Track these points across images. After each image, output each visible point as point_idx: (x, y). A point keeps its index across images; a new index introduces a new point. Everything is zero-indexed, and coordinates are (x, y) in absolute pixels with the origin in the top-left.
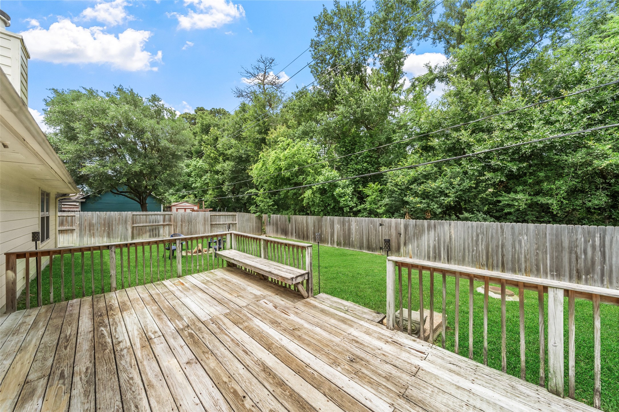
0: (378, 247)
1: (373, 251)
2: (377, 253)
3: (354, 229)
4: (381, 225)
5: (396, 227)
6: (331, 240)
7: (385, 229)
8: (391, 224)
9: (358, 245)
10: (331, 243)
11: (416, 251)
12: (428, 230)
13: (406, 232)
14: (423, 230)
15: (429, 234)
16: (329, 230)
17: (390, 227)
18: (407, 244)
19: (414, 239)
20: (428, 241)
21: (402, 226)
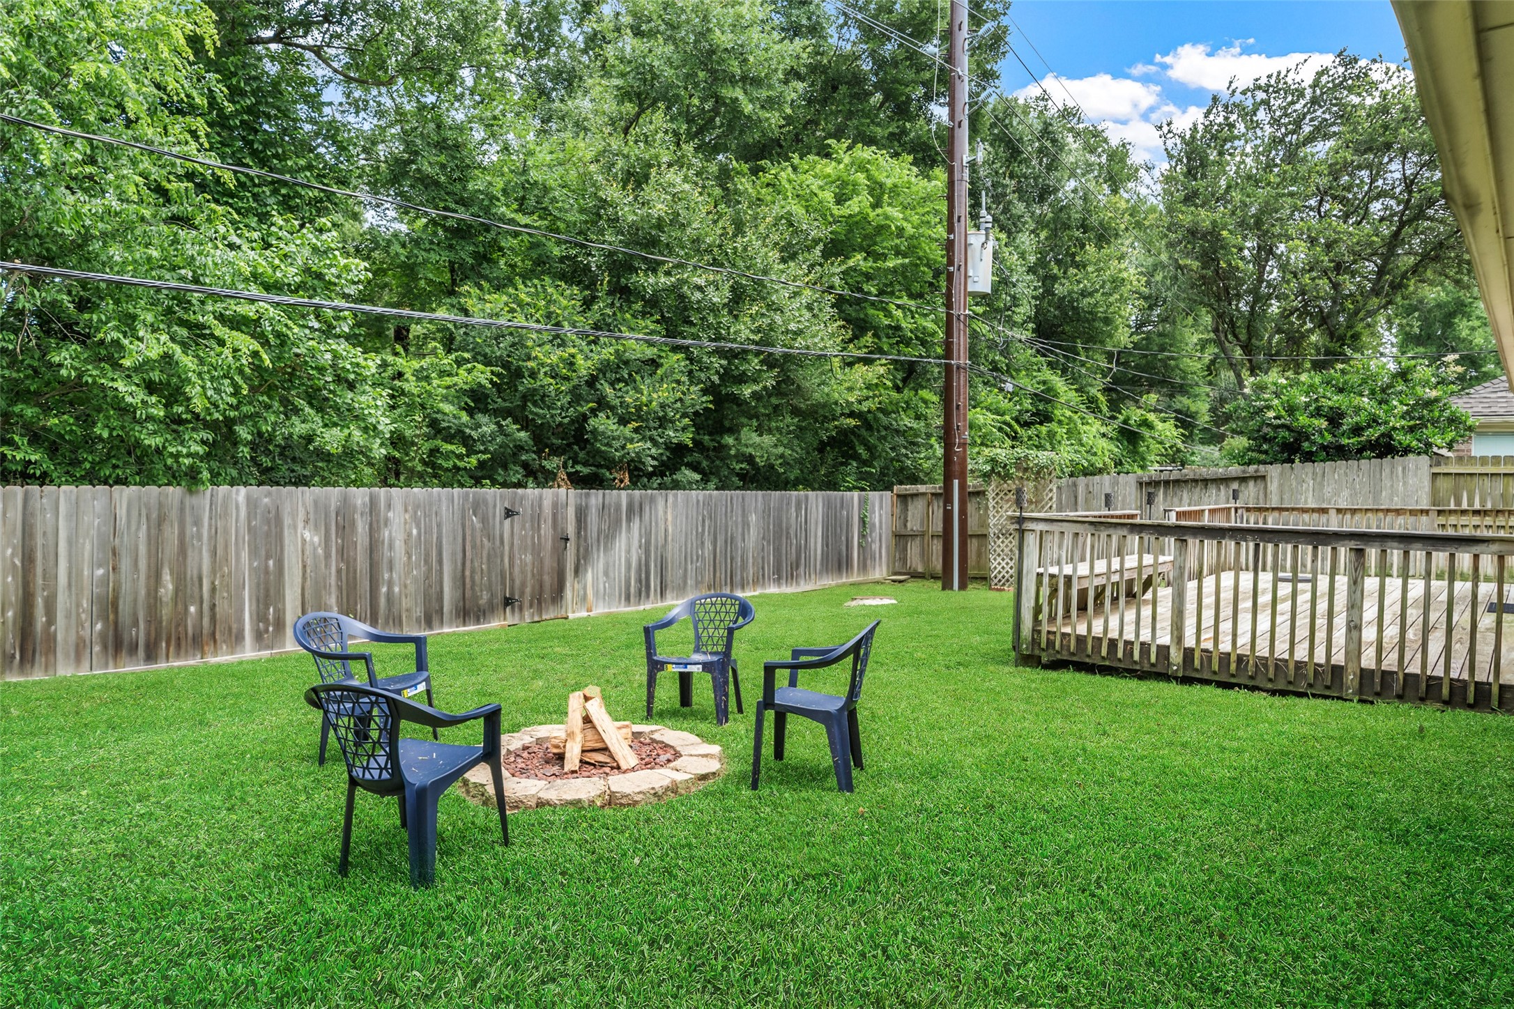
0: (499, 599)
1: (478, 622)
2: (495, 624)
3: (399, 544)
4: (509, 513)
5: (555, 516)
6: (260, 617)
7: (523, 528)
8: (540, 506)
9: (419, 612)
10: (259, 636)
11: (601, 586)
12: (629, 520)
13: (579, 533)
14: (618, 521)
15: (629, 528)
16: (244, 563)
17: (537, 519)
18: (581, 569)
19: (598, 550)
20: (628, 551)
21: (571, 513)
